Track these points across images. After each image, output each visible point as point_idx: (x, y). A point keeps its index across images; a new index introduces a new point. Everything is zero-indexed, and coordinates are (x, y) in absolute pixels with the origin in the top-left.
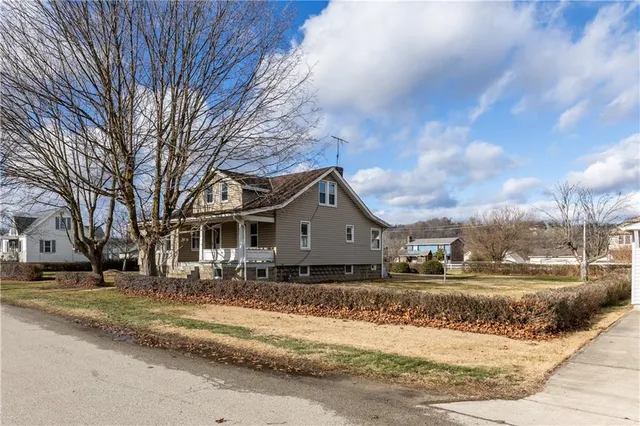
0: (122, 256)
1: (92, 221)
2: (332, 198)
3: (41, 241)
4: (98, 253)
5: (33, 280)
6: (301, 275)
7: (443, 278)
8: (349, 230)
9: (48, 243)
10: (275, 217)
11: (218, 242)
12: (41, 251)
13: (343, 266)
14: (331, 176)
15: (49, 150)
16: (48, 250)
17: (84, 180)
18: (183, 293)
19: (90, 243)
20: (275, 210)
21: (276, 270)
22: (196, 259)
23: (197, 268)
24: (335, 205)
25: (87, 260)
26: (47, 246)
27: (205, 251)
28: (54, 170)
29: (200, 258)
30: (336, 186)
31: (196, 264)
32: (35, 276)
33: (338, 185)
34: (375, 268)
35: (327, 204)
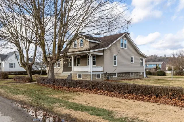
0: (40, 69)
1: (27, 55)
2: (126, 45)
3: (10, 64)
4: (30, 68)
5: (4, 79)
6: (114, 77)
7: (171, 78)
8: (132, 58)
9: (12, 64)
10: (103, 53)
11: (79, 63)
12: (10, 67)
13: (129, 73)
14: (125, 36)
15: (9, 25)
16: (12, 67)
17: (24, 37)
18: (67, 86)
19: (26, 64)
20: (103, 50)
21: (104, 75)
22: (71, 71)
23: (71, 74)
24: (127, 48)
25: (26, 71)
26: (12, 65)
27: (74, 67)
28: (12, 33)
29: (72, 70)
30: (127, 40)
31: (70, 73)
32: (6, 77)
33: (128, 40)
34: (141, 74)
35: (124, 47)
